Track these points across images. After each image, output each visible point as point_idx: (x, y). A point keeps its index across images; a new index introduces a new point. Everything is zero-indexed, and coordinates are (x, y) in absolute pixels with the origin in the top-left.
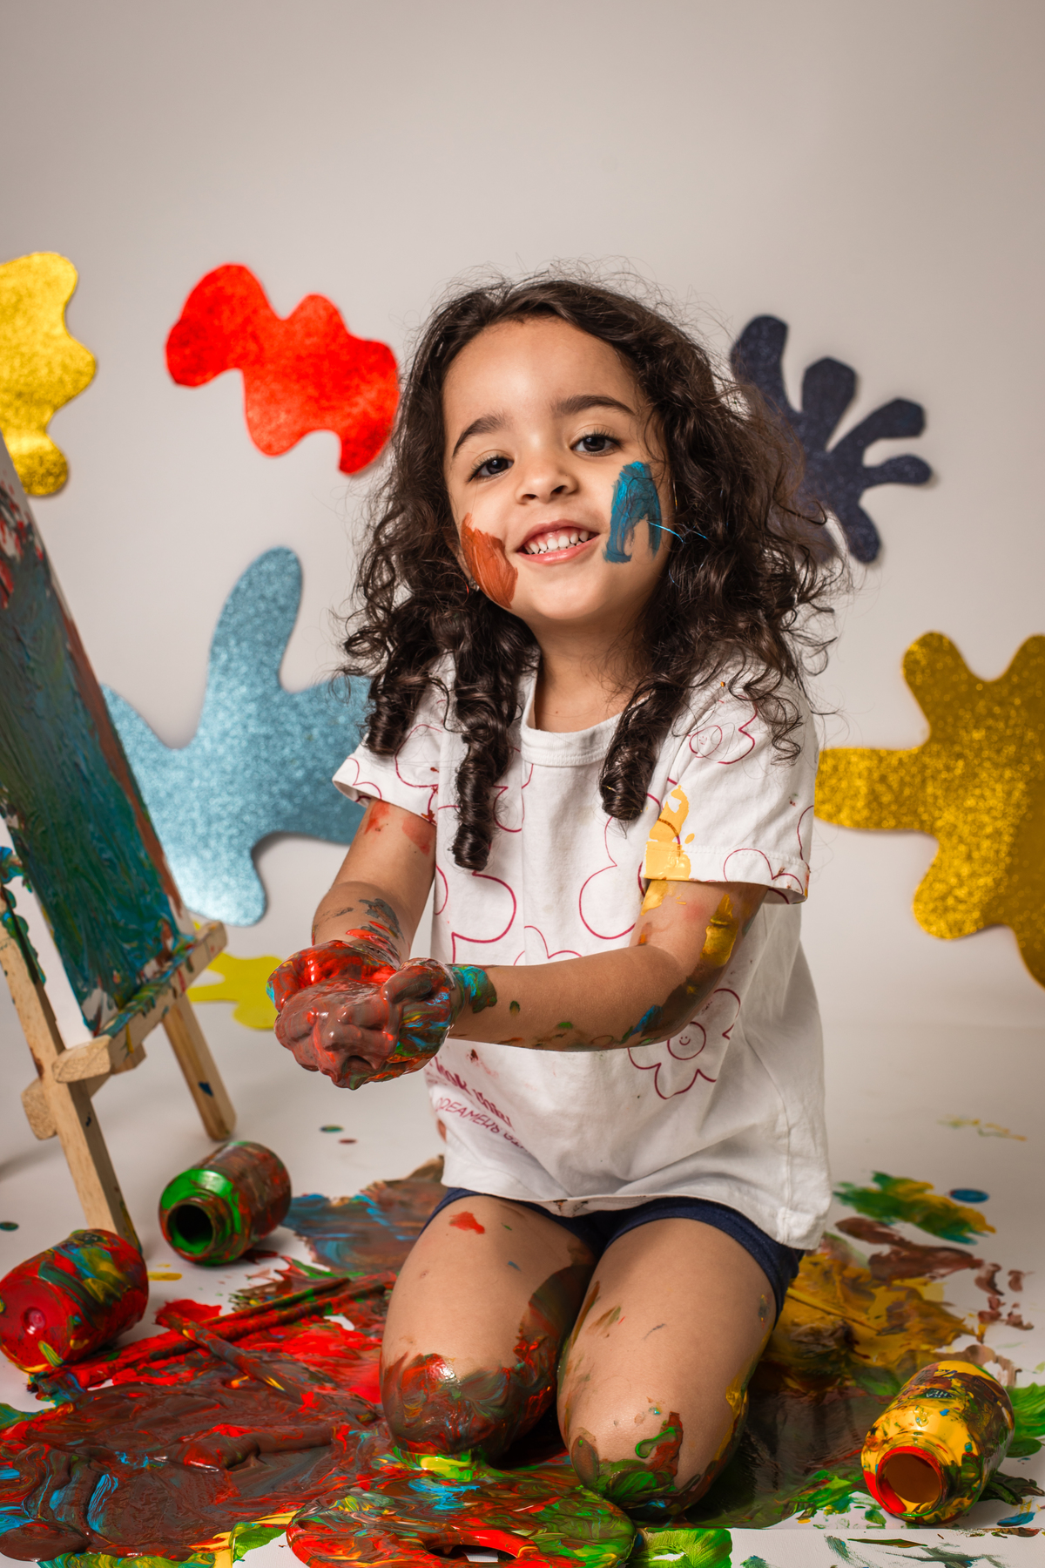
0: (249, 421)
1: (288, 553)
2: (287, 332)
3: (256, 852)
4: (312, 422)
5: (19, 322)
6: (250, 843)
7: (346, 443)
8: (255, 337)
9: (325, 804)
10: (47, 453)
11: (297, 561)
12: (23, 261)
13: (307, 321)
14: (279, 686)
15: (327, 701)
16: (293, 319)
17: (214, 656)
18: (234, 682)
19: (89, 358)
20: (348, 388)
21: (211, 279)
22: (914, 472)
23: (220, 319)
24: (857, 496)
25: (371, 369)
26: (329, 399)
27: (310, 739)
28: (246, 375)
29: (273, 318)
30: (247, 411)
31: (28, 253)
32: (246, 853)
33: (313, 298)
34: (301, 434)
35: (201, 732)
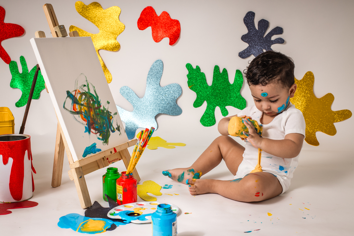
0: (153, 36)
1: (161, 60)
2: (159, 19)
3: (156, 117)
4: (165, 36)
5: (111, 19)
6: (155, 116)
7: (170, 39)
8: (154, 20)
9: (168, 108)
10: (116, 44)
11: (162, 62)
12: (111, 7)
13: (163, 16)
14: (160, 85)
15: (169, 89)
16: (160, 16)
17: (147, 80)
18: (151, 85)
19: (124, 25)
20: (171, 29)
21: (145, 9)
22: (281, 41)
23: (147, 17)
24: (270, 46)
25: (175, 25)
26: (167, 31)
27: (166, 95)
28: (152, 27)
29: (157, 16)
30: (152, 34)
31: (112, 6)
32: (154, 117)
33: (164, 12)
34: (162, 38)
35: (145, 95)
